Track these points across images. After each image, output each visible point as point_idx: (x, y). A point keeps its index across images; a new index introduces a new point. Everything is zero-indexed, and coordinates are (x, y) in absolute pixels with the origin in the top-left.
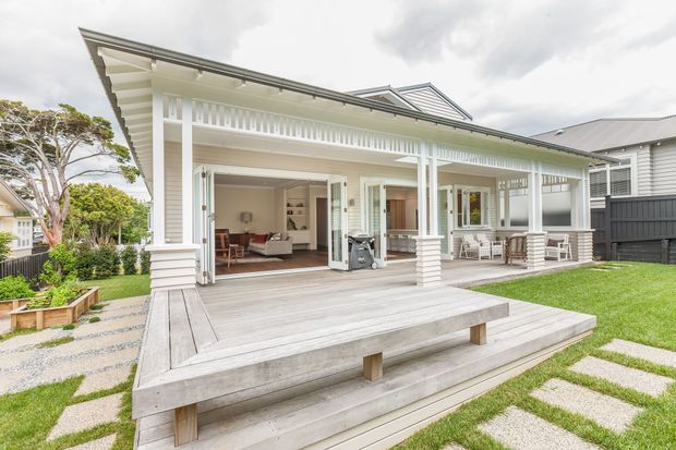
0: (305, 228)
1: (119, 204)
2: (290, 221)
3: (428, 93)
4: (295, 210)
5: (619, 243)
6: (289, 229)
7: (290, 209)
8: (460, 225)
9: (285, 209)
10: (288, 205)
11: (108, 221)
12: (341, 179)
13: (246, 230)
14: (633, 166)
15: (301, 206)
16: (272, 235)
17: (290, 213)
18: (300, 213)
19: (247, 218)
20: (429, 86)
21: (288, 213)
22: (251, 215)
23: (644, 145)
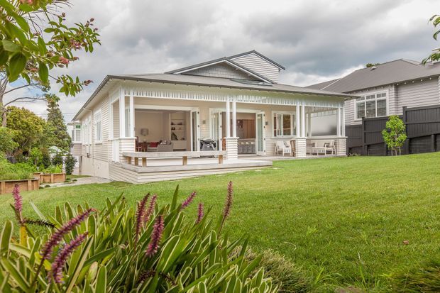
0: (183, 139)
1: (31, 123)
2: (173, 134)
3: (253, 56)
4: (177, 127)
5: (369, 146)
6: (172, 139)
7: (173, 126)
8: (275, 135)
9: (170, 126)
10: (172, 124)
11: (24, 139)
12: (197, 110)
13: (145, 140)
14: (387, 98)
15: (181, 124)
16: (161, 141)
17: (173, 129)
18: (180, 129)
19: (145, 132)
20: (254, 52)
21: (172, 129)
22: (148, 130)
23: (391, 85)
